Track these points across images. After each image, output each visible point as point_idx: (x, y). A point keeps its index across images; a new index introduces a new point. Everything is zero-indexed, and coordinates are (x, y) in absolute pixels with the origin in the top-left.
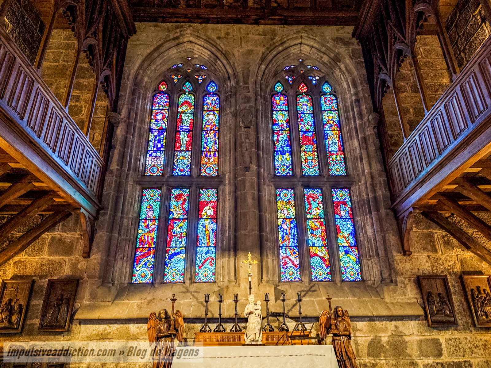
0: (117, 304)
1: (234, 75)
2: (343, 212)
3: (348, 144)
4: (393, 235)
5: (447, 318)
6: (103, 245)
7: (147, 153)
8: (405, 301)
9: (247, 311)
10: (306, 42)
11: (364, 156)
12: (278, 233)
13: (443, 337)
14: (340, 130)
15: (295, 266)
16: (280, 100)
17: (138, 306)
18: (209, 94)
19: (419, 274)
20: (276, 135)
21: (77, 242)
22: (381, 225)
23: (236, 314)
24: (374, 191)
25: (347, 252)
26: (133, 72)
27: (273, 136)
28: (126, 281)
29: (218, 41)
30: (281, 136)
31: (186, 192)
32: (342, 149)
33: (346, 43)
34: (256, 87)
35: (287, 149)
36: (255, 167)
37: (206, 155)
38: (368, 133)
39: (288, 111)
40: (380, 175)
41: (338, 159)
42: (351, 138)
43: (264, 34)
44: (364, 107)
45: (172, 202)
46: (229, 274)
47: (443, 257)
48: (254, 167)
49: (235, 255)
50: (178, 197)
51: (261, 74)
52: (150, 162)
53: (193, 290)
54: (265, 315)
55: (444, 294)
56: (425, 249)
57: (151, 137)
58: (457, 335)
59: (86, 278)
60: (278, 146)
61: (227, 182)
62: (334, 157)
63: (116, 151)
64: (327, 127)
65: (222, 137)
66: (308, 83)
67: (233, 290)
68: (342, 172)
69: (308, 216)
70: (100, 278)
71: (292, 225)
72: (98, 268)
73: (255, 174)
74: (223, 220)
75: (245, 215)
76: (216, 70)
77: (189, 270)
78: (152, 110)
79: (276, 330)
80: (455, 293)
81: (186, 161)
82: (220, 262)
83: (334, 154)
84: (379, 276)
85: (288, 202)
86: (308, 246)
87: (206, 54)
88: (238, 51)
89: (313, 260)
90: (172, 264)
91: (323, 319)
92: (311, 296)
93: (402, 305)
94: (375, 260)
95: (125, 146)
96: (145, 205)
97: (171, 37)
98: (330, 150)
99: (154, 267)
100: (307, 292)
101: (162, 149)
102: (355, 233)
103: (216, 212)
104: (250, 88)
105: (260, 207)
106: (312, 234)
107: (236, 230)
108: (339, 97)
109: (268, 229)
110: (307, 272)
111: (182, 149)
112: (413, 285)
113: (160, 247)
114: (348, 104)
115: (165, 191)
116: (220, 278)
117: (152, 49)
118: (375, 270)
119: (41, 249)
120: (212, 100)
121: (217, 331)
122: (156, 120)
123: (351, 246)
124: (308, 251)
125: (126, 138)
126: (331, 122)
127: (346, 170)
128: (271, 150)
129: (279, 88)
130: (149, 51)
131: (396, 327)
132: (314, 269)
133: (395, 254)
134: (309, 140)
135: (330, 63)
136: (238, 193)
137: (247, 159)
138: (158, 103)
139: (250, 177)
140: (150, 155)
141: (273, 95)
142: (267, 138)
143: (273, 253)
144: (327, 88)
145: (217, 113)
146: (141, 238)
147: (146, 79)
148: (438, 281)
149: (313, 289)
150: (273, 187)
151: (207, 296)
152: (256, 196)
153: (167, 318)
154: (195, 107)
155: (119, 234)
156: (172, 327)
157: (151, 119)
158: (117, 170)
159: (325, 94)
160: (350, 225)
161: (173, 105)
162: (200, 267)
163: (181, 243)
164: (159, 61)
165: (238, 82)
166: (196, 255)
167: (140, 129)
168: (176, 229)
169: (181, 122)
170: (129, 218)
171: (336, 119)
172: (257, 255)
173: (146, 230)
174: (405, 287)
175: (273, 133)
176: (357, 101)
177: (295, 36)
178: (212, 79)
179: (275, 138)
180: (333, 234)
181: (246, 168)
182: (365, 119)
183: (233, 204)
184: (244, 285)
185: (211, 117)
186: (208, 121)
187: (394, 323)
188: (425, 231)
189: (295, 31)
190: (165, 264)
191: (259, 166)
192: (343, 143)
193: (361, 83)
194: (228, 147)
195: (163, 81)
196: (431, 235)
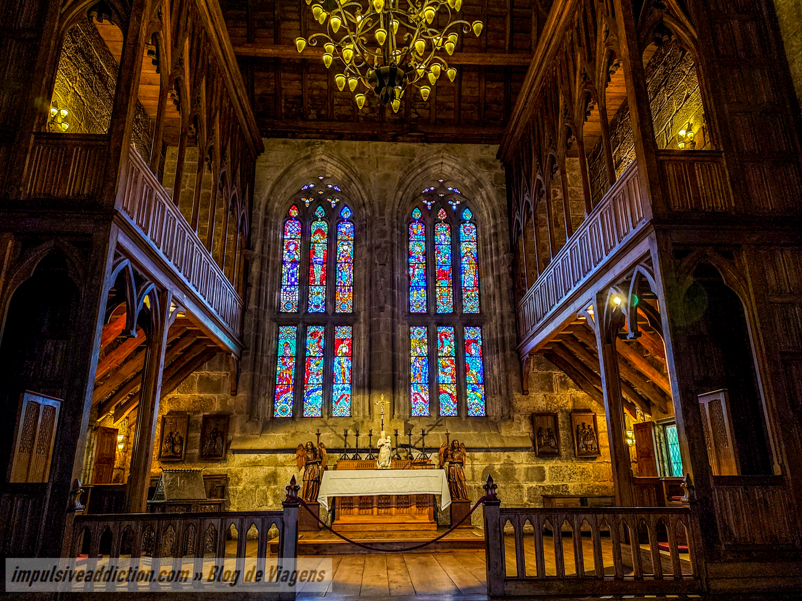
0: (265, 437)
1: (370, 202)
2: (474, 350)
3: (483, 279)
4: (515, 375)
5: (552, 450)
6: (247, 383)
7: (281, 288)
8: (519, 435)
9: (379, 444)
10: (447, 162)
11: (497, 296)
12: (410, 370)
13: (547, 466)
14: (477, 263)
15: (425, 402)
16: (417, 229)
17: (284, 438)
18: (343, 220)
19: (534, 412)
20: (411, 269)
21: (224, 381)
22: (506, 366)
23: (370, 446)
24: (503, 332)
25: (474, 390)
26: (264, 200)
27: (409, 270)
28: (269, 416)
29: (353, 163)
30: (417, 270)
31: (321, 330)
32: (478, 286)
33: (489, 167)
34: (392, 218)
35: (422, 284)
36: (390, 307)
37: (341, 290)
38: (502, 271)
39: (426, 242)
40: (509, 317)
41: (473, 295)
42: (487, 275)
43: (402, 154)
44: (501, 243)
45: (308, 340)
46: (364, 410)
47: (558, 396)
48: (388, 307)
49: (370, 393)
50: (314, 334)
51: (397, 202)
52: (284, 297)
53: (331, 424)
54: (394, 446)
55: (553, 429)
56: (542, 389)
57: (284, 270)
58: (560, 463)
59: (235, 414)
60: (414, 280)
61: (362, 320)
62: (469, 293)
63: (253, 290)
64: (464, 260)
65: (356, 271)
66: (448, 208)
67: (368, 425)
68: (476, 310)
69: (439, 354)
70: (247, 414)
71: (424, 363)
72: (245, 405)
73: (390, 314)
74: (358, 358)
75: (379, 355)
76: (350, 194)
77: (326, 406)
78: (283, 239)
79: (403, 458)
80: (563, 428)
81: (320, 296)
82: (355, 398)
83: (469, 290)
84: (500, 413)
85: (421, 340)
86: (438, 383)
87: (339, 174)
88: (374, 175)
89: (441, 396)
90: (310, 400)
91: (442, 450)
92: (437, 430)
93: (514, 438)
94: (498, 398)
95: (260, 282)
96: (281, 342)
97: (302, 156)
98: (466, 285)
99: (293, 402)
100: (434, 426)
101: (296, 283)
102: (483, 372)
103: (351, 349)
104: (386, 220)
105: (393, 347)
106: (443, 372)
107: (370, 369)
108: (479, 226)
109: (401, 368)
110: (435, 408)
111: (316, 283)
112: (528, 422)
113: (299, 383)
114: (487, 236)
115: (301, 328)
116: (356, 413)
117: (282, 171)
118: (497, 406)
119: (191, 387)
120: (346, 228)
121: (354, 459)
122: (289, 251)
123: (478, 384)
124: (438, 388)
125: (261, 274)
126: (469, 254)
127: (480, 307)
128: (406, 286)
129: (417, 214)
130: (278, 174)
131: (509, 457)
132: (442, 405)
133: (514, 393)
134: (445, 275)
135: (472, 186)
136: (373, 333)
137: (382, 299)
138: (290, 231)
139: (385, 318)
140: (285, 290)
141: (410, 223)
142: (403, 273)
143: (405, 390)
144: (467, 215)
145: (351, 243)
146: (280, 375)
147: (276, 205)
148: (550, 418)
149: (439, 424)
150: (407, 326)
151: (346, 431)
152: (390, 336)
153: (313, 449)
154: (329, 236)
155: (261, 373)
156: (318, 456)
157: (283, 249)
158: (255, 309)
159: (465, 222)
160: (479, 362)
161: (305, 233)
162: (336, 403)
163: (318, 380)
164: (289, 183)
165: (373, 212)
166: (333, 391)
167: (273, 262)
168: (313, 366)
169: (314, 253)
170: (268, 356)
171: (475, 251)
172: (389, 393)
173: (284, 368)
174: (520, 423)
175: (409, 266)
176: (496, 234)
177: (435, 156)
178: (346, 203)
179: (411, 272)
180: (462, 373)
181: (380, 307)
182: (501, 257)
183: (368, 344)
184: (377, 421)
185: (346, 248)
186: (343, 253)
187: (506, 453)
188: (545, 372)
189: (436, 151)
190: (304, 400)
191: (393, 306)
192: (479, 278)
193: (501, 215)
194: (363, 282)
195: (294, 204)
196: (549, 376)
